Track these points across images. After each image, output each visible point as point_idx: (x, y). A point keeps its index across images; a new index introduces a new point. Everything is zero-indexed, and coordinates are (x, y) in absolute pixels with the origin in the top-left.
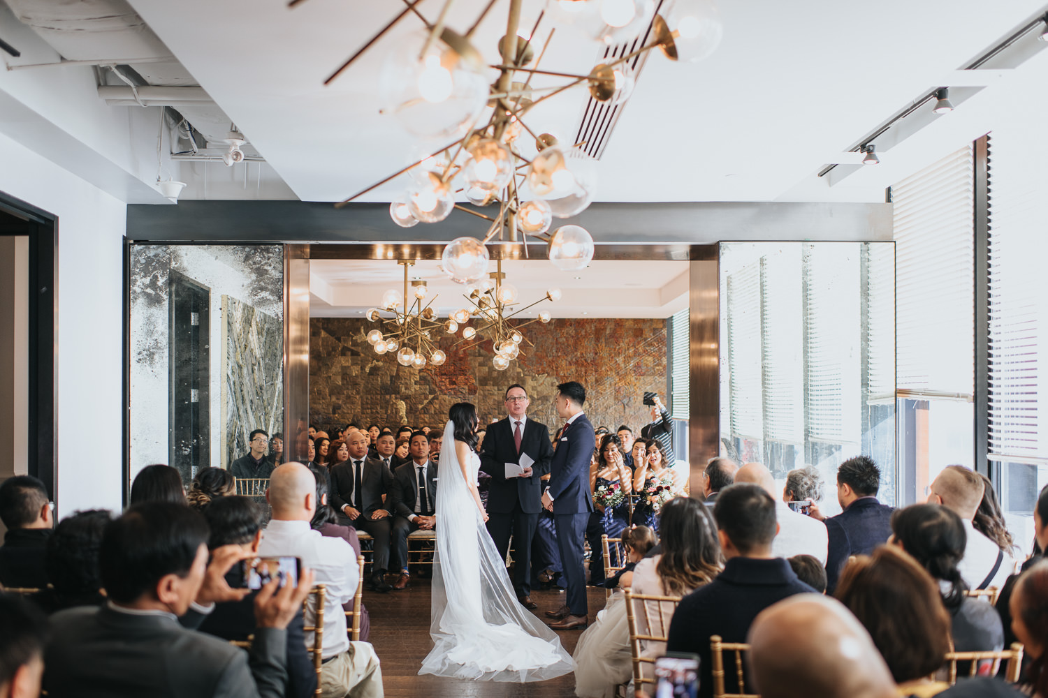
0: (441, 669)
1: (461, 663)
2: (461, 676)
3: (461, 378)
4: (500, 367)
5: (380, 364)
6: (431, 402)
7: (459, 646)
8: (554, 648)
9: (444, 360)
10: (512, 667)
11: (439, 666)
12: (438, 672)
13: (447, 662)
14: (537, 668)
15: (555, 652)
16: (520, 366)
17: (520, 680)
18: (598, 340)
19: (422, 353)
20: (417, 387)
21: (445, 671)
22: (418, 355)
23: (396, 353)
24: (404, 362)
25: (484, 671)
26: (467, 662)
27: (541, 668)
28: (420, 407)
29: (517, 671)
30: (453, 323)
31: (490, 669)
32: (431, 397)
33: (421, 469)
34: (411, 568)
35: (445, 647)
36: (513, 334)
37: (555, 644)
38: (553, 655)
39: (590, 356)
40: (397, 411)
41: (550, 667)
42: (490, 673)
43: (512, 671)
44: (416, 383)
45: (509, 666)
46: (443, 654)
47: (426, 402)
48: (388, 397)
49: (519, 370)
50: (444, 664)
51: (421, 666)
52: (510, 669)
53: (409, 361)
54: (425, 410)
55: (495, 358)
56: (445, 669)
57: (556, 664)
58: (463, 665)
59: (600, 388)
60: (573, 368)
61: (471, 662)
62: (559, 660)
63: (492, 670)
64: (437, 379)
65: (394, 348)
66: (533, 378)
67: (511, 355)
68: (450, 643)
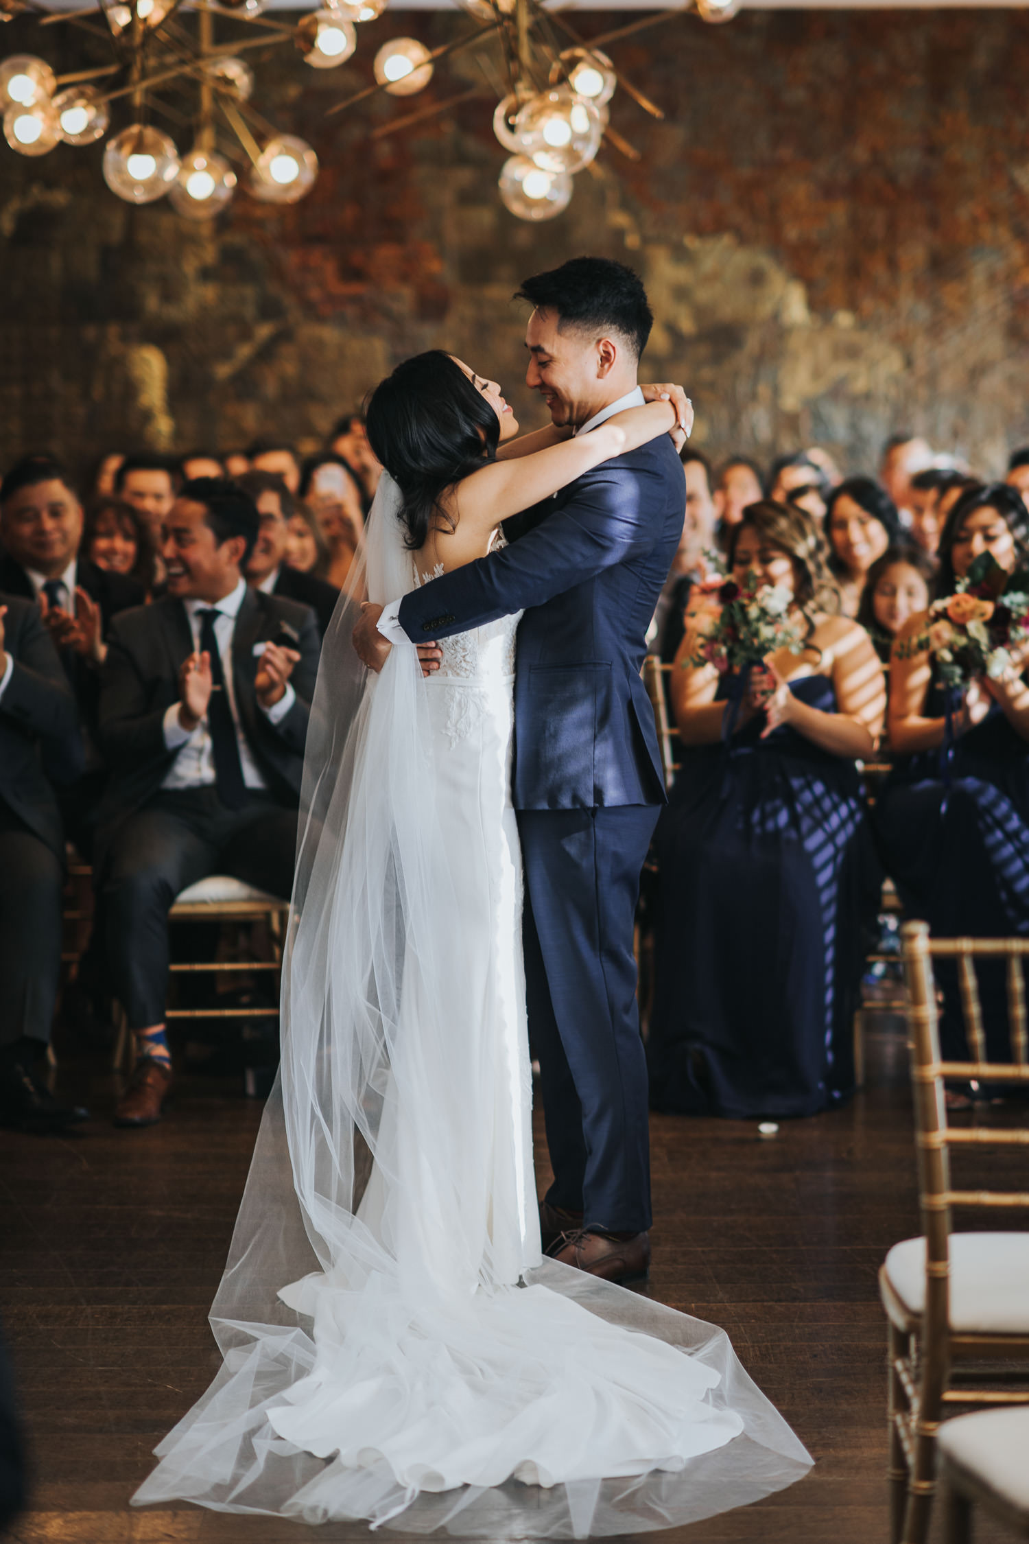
0: (236, 1480)
1: (322, 1453)
2: (313, 1509)
3: (386, 254)
4: (529, 203)
5: (60, 198)
6: (266, 353)
7: (320, 1374)
8: (713, 1378)
9: (309, 177)
10: (534, 1468)
11: (224, 1470)
12: (220, 1490)
13: (262, 1446)
14: (644, 1470)
15: (717, 1397)
16: (625, 205)
17: (569, 1526)
18: (938, 93)
19: (217, 152)
20: (209, 293)
21: (252, 1489)
22: (199, 160)
23: (100, 146)
24: (132, 184)
25: (414, 1487)
26: (343, 1452)
27: (657, 1472)
28: (223, 371)
29: (555, 1488)
30: (332, 24)
31: (440, 1479)
32: (264, 331)
33: (209, 618)
34: (176, 1035)
35: (260, 1376)
36: (572, 64)
37: (715, 1362)
38: (711, 1411)
39: (909, 160)
40: (131, 389)
41: (698, 1463)
42: (443, 1495)
43: (538, 1487)
44: (206, 274)
45: (519, 1469)
46: (249, 1413)
47: (244, 351)
48: (90, 333)
49: (620, 219)
50: (247, 1455)
51: (151, 1463)
52: (528, 1479)
53: (155, 181)
54: (244, 385)
55: (513, 171)
56: (250, 1477)
57: (720, 1451)
58: (330, 1460)
59: (950, 294)
60: (839, 213)
61: (363, 1451)
62: (736, 1433)
63: (452, 1482)
64: (291, 259)
65: (90, 129)
66: (681, 254)
67: (571, 153)
68: (283, 1361)
